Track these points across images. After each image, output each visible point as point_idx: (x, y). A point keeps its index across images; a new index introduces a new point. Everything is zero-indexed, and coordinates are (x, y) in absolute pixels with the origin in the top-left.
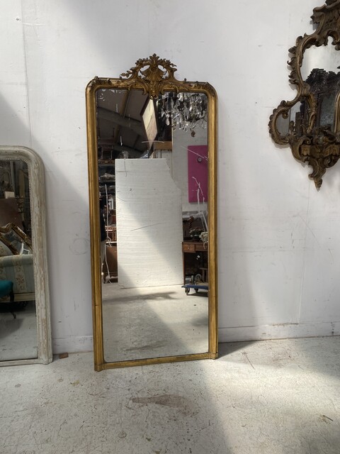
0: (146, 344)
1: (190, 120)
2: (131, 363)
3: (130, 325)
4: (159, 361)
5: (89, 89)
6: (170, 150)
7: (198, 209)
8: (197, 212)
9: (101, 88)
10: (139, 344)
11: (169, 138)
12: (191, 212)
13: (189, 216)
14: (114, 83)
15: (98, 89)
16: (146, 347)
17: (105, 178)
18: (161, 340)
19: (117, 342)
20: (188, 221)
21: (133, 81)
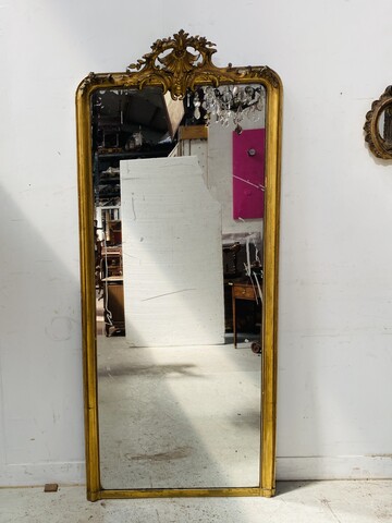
0: (159, 451)
2: (139, 494)
6: (204, 139)
7: (249, 229)
8: (247, 235)
10: (150, 450)
12: (237, 235)
13: (233, 242)
14: (118, 80)
16: (160, 455)
17: (108, 175)
18: (181, 445)
20: (231, 251)
21: (147, 74)
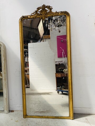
0: (42, 111)
1: (58, 26)
2: (37, 117)
3: (35, 103)
4: (48, 117)
5: (20, 20)
6: (49, 38)
7: (63, 60)
9: (24, 19)
10: (39, 110)
11: (49, 34)
12: (59, 62)
13: (58, 63)
14: (29, 17)
15: (23, 20)
16: (42, 112)
18: (48, 110)
19: (31, 109)
20: (58, 65)
21: (36, 15)
